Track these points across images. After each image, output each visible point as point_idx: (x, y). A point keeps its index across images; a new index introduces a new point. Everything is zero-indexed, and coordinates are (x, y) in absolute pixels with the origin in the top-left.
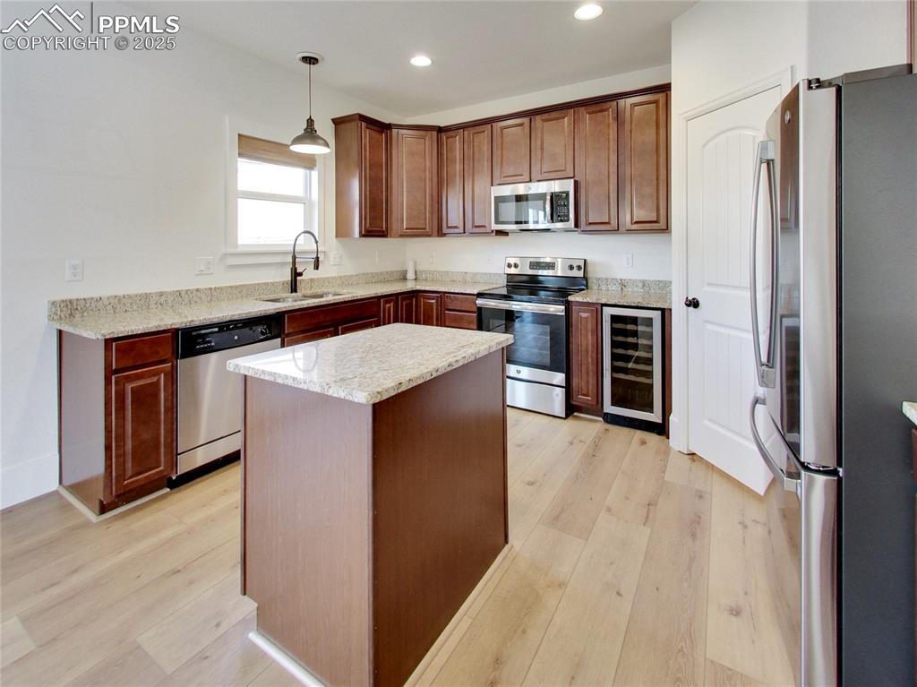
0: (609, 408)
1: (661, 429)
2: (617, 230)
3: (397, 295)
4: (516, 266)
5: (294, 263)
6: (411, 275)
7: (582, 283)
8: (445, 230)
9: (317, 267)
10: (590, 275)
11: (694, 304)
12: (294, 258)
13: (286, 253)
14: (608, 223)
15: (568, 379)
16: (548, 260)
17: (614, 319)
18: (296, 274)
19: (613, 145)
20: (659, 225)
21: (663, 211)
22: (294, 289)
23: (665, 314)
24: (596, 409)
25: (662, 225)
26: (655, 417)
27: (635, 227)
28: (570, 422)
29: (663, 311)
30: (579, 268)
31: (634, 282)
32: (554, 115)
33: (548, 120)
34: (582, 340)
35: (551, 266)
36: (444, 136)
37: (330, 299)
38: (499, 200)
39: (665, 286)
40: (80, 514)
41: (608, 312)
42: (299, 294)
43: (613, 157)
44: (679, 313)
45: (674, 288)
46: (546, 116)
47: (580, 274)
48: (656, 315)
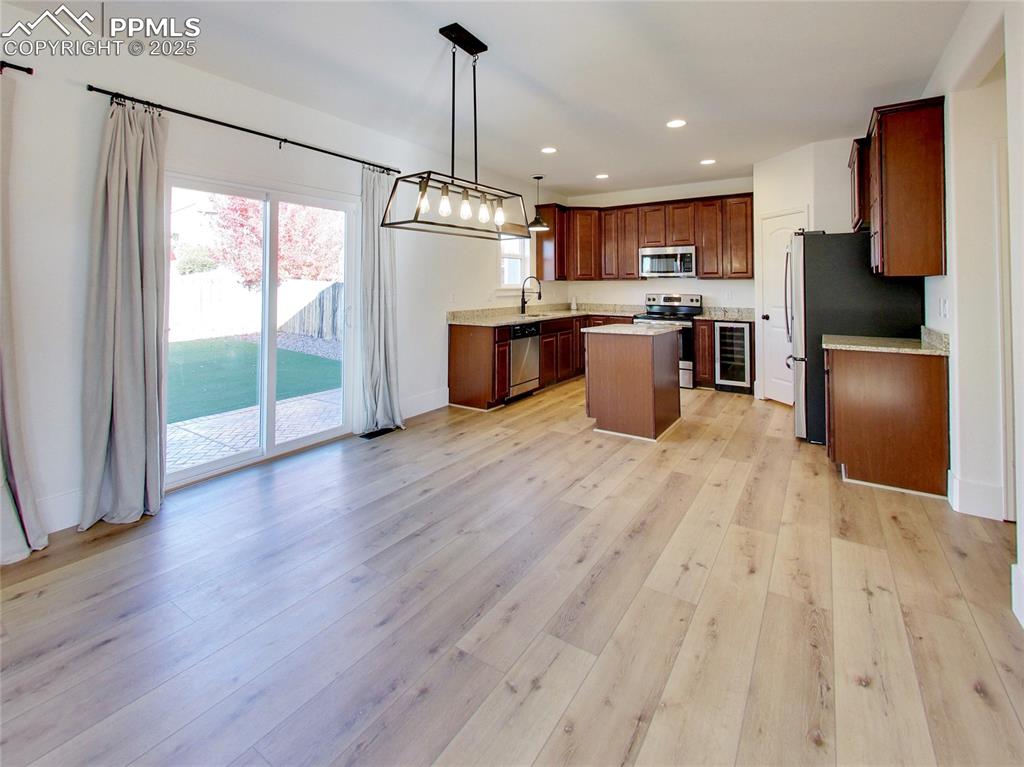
0: (719, 381)
1: (750, 391)
2: (722, 278)
3: (580, 317)
4: (654, 300)
5: (523, 296)
6: (574, 307)
7: (699, 310)
8: (604, 276)
9: (540, 298)
10: (704, 305)
11: (766, 317)
12: (523, 293)
13: (518, 290)
14: (717, 273)
15: (694, 366)
16: (677, 296)
17: (722, 329)
18: (524, 302)
19: (719, 226)
20: (748, 274)
21: (750, 267)
22: (523, 312)
23: (752, 325)
24: (711, 383)
25: (750, 274)
26: (746, 384)
27: (733, 275)
28: (694, 391)
29: (750, 323)
30: (697, 301)
31: (732, 309)
32: (682, 205)
33: (677, 208)
34: (701, 342)
35: (679, 300)
36: (603, 214)
37: (541, 318)
38: (643, 256)
39: (751, 311)
40: (472, 411)
41: (718, 325)
42: (526, 314)
43: (720, 233)
44: (759, 323)
45: (756, 311)
46: (676, 206)
47: (698, 304)
48: (746, 327)
